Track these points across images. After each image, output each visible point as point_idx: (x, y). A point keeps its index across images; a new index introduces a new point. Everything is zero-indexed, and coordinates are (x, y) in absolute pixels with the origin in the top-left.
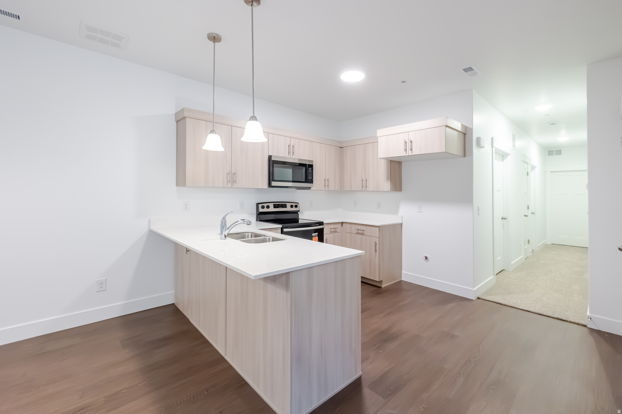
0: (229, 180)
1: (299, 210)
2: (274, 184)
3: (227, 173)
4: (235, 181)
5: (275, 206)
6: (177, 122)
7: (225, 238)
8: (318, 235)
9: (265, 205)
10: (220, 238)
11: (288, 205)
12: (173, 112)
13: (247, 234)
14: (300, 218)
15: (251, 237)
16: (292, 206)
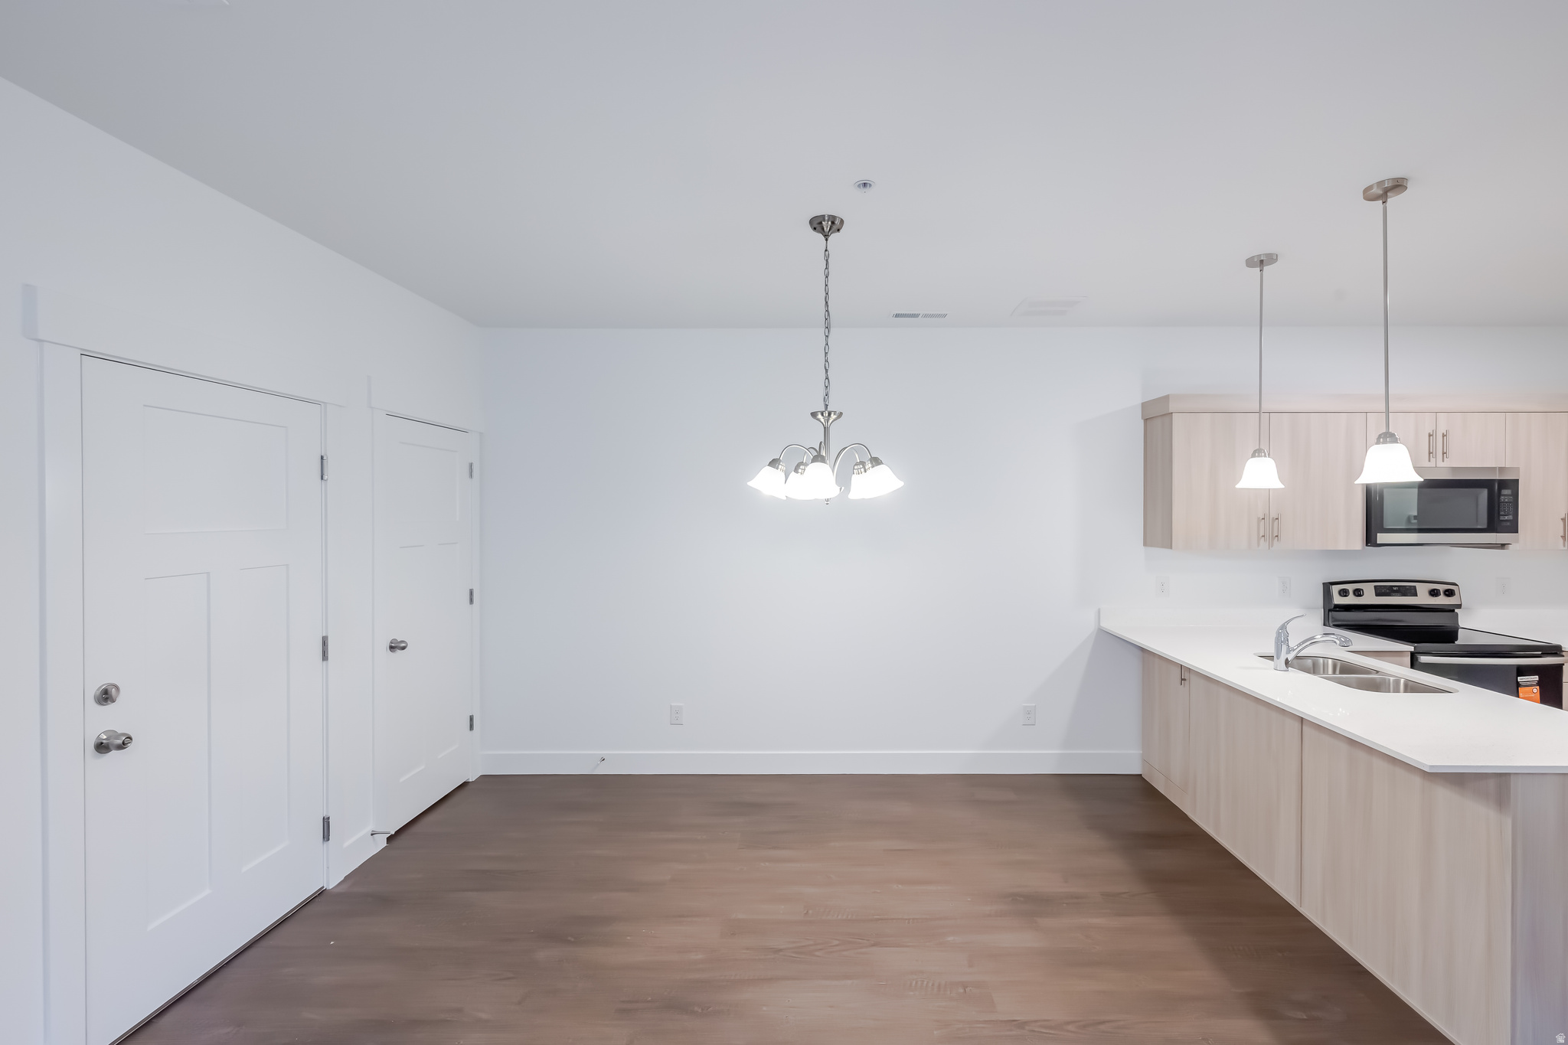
0: (1262, 534)
1: (1461, 605)
2: (1382, 538)
3: (1259, 518)
4: (1277, 536)
5: (1379, 592)
6: (1146, 420)
7: (1285, 668)
8: (1539, 683)
9: (1350, 587)
10: (1273, 667)
11: (1423, 590)
12: (1138, 401)
13: (1321, 660)
14: (1461, 624)
15: (1334, 672)
16: (1434, 593)
